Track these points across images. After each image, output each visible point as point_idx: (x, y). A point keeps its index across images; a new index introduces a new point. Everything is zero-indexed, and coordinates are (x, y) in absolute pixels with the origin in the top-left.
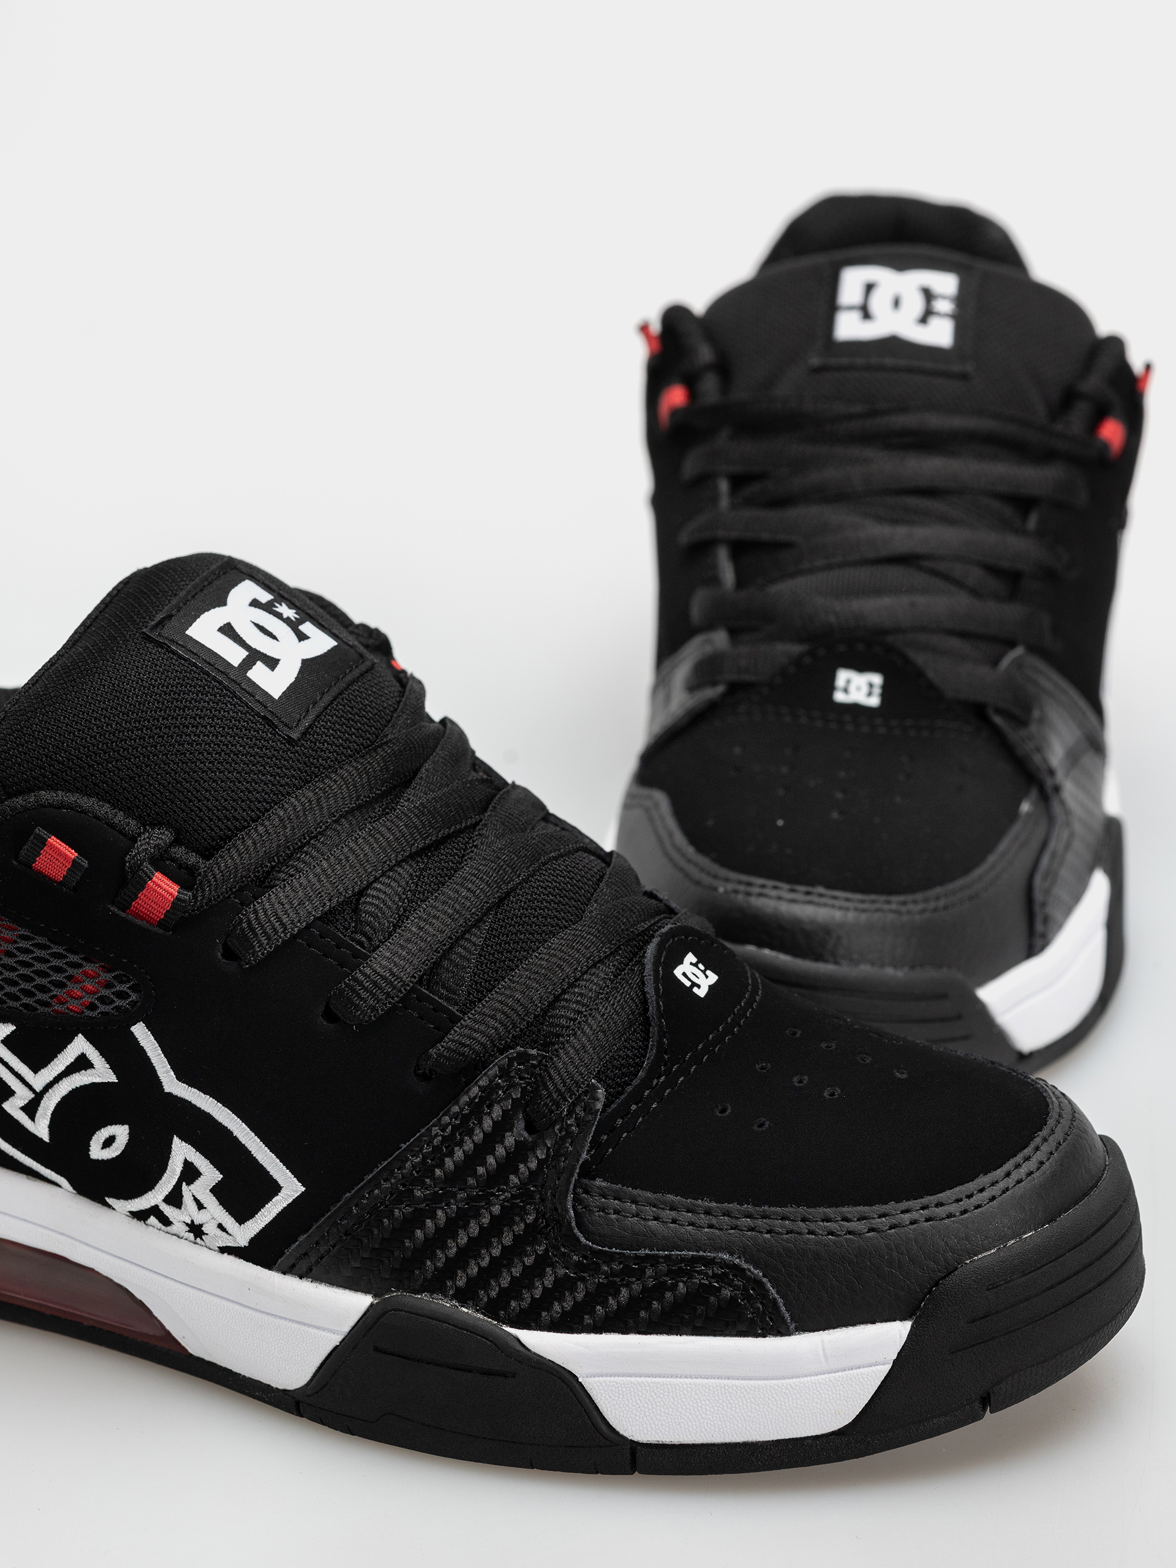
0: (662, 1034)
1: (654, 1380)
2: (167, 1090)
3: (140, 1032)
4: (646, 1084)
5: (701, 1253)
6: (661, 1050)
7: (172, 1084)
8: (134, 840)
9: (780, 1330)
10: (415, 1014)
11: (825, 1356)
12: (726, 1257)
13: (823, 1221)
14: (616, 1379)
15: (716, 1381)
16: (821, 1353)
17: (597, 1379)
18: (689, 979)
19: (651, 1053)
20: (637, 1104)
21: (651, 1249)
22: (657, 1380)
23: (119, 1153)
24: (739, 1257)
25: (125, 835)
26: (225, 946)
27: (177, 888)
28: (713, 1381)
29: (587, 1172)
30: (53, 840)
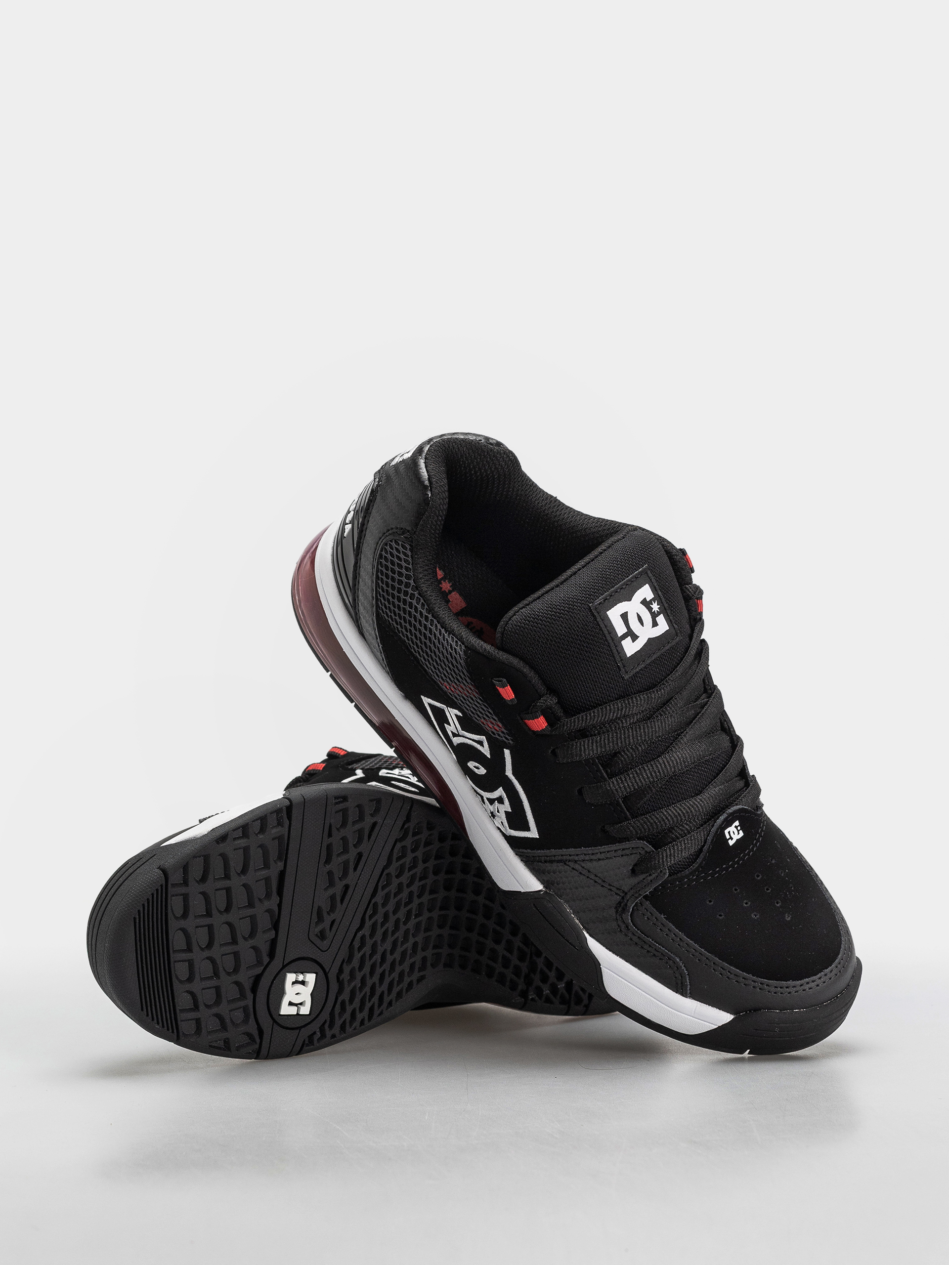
0: (704, 859)
1: (628, 983)
2: (506, 774)
3: (507, 752)
4: (687, 876)
5: (670, 953)
6: (700, 866)
7: (509, 772)
8: (541, 696)
9: (684, 994)
10: (613, 809)
11: (694, 1012)
12: (678, 960)
13: (721, 968)
14: (614, 975)
15: (650, 997)
16: (694, 1010)
17: (607, 970)
18: (730, 835)
19: (696, 865)
20: (679, 882)
21: (652, 940)
22: (629, 984)
23: (479, 773)
24: (682, 963)
25: (537, 692)
26: (554, 750)
27: (546, 724)
28: (649, 996)
29: (646, 897)
30: (509, 687)
